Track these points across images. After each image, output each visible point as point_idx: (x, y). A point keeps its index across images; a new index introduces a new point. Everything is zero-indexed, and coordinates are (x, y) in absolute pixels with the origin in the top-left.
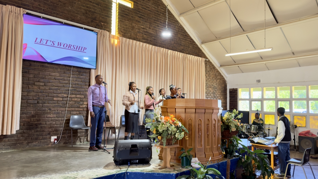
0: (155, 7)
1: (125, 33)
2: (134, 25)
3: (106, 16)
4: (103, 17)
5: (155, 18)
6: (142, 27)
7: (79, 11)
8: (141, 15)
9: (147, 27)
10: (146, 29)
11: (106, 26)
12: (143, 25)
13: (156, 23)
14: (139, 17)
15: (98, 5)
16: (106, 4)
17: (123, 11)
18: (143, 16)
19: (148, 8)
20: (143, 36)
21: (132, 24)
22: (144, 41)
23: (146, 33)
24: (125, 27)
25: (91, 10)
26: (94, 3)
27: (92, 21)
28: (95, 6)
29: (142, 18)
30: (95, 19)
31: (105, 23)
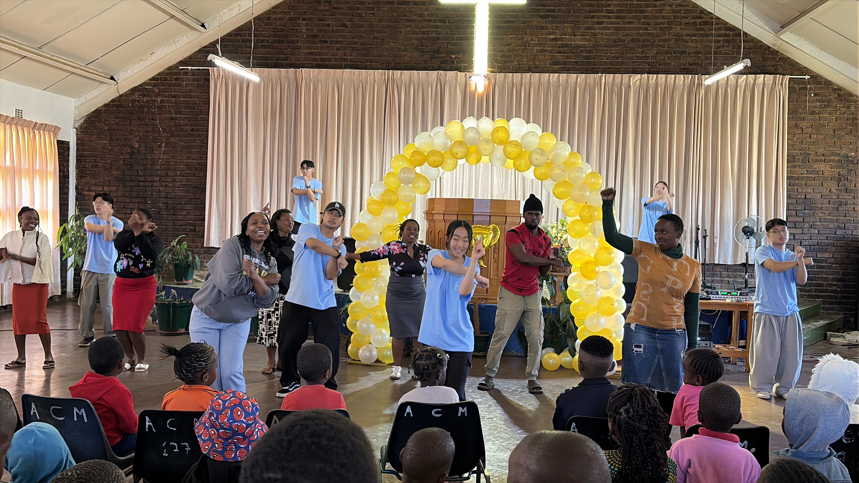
1: (505, 62)
2: (527, 38)
3: (461, 38)
4: (455, 43)
5: (591, 5)
6: (552, 37)
7: (406, 46)
8: (549, 11)
9: (565, 34)
10: (561, 39)
11: (462, 59)
12: (554, 33)
13: (593, 17)
14: (542, 17)
16: (461, 15)
17: (501, 16)
18: (554, 11)
20: (553, 57)
21: (522, 39)
22: (556, 67)
23: (561, 49)
24: (505, 49)
25: (429, 36)
26: (435, 21)
27: (432, 57)
28: (437, 27)
29: (552, 16)
30: (438, 51)
31: (458, 53)
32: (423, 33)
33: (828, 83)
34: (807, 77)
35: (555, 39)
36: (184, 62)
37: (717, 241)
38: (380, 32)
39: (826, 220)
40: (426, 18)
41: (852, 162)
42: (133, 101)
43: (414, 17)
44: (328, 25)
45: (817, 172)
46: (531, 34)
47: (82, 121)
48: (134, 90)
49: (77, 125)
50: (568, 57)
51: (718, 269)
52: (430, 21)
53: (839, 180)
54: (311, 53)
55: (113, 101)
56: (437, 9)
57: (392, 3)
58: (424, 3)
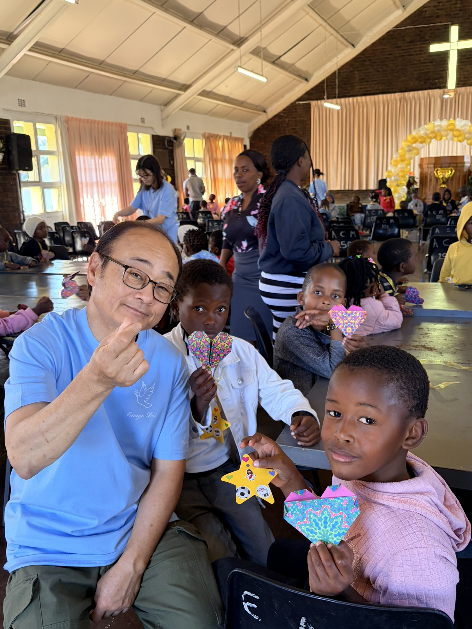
1: (466, 81)
3: (442, 71)
4: (438, 74)
7: (411, 78)
11: (441, 82)
15: (431, 62)
16: (441, 57)
17: (465, 56)
24: (466, 73)
25: (424, 71)
26: (427, 62)
27: (425, 83)
28: (428, 66)
30: (428, 79)
31: (440, 78)
32: (421, 70)
38: (397, 73)
40: (422, 61)
42: (275, 122)
43: (415, 62)
44: (370, 72)
47: (252, 134)
48: (275, 116)
49: (250, 136)
52: (424, 63)
54: (361, 88)
55: (266, 122)
56: (429, 56)
57: (404, 56)
58: (421, 54)
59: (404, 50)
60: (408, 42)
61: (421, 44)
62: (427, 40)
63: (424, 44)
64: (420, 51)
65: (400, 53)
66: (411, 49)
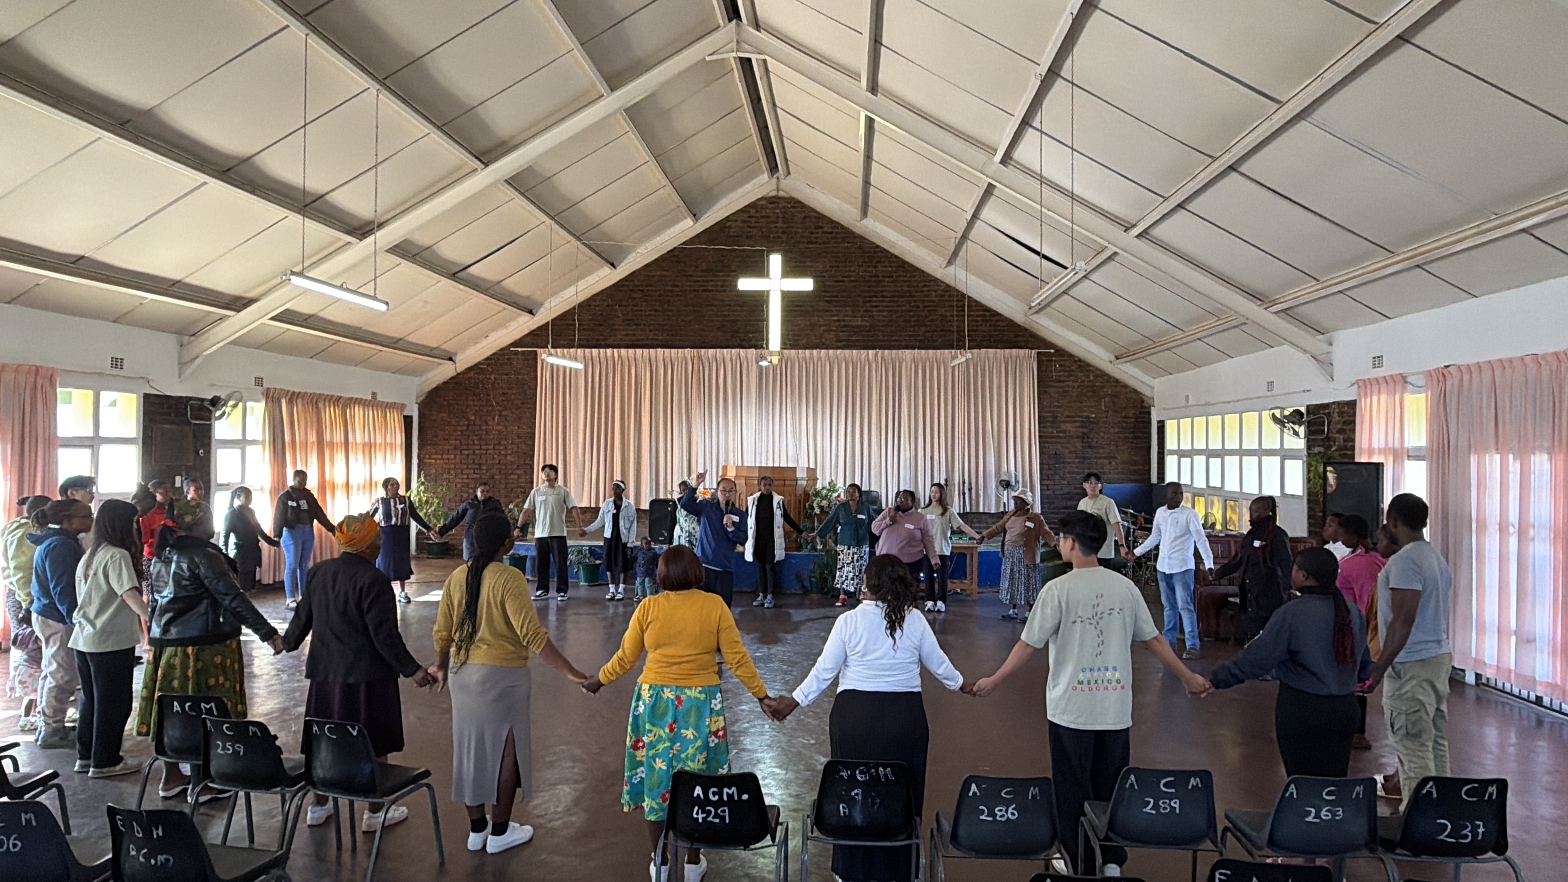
0: (869, 269)
1: (796, 340)
2: (814, 319)
3: (758, 320)
4: (753, 324)
5: (868, 292)
6: (836, 318)
7: (710, 327)
8: (833, 296)
9: (847, 316)
10: (844, 320)
11: (759, 338)
12: (837, 315)
13: (870, 301)
14: (827, 301)
15: (741, 306)
16: (757, 300)
17: (792, 301)
18: (837, 296)
19: (849, 276)
20: (836, 336)
21: (810, 320)
22: (839, 344)
23: (845, 329)
24: (796, 328)
25: (729, 318)
26: (734, 306)
27: (733, 337)
28: (736, 311)
29: (835, 301)
30: (737, 332)
31: (756, 333)
32: (725, 316)
33: (1071, 356)
34: (1052, 351)
35: (839, 321)
36: (515, 344)
37: (981, 493)
38: (686, 316)
39: (1073, 473)
40: (727, 303)
41: (1093, 423)
42: (469, 379)
43: (716, 303)
44: (641, 310)
45: (1065, 432)
46: (818, 316)
47: (423, 397)
48: (470, 369)
49: (420, 400)
50: (849, 336)
51: (984, 517)
52: (730, 305)
53: (1083, 438)
54: (627, 335)
55: (452, 378)
56: (736, 296)
57: (697, 291)
58: (725, 291)
59: (698, 281)
60: (703, 271)
61: (724, 276)
62: (735, 271)
63: (729, 276)
64: (722, 286)
65: (690, 286)
66: (708, 281)
